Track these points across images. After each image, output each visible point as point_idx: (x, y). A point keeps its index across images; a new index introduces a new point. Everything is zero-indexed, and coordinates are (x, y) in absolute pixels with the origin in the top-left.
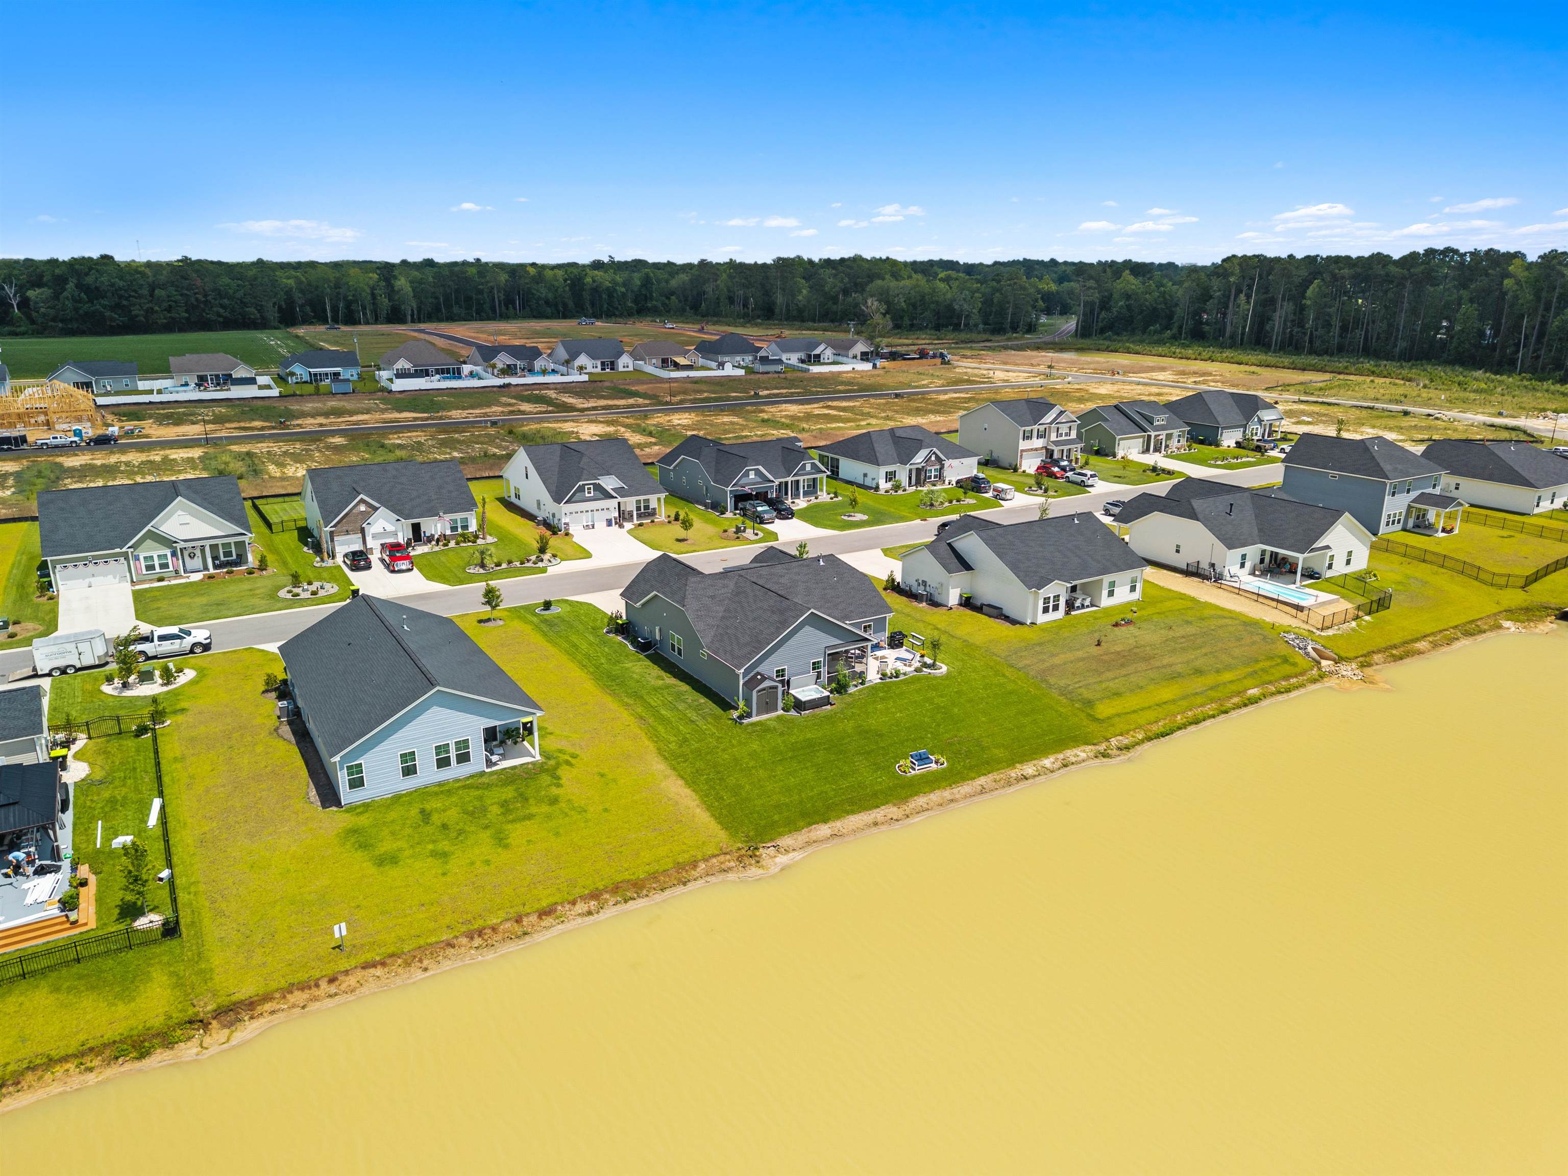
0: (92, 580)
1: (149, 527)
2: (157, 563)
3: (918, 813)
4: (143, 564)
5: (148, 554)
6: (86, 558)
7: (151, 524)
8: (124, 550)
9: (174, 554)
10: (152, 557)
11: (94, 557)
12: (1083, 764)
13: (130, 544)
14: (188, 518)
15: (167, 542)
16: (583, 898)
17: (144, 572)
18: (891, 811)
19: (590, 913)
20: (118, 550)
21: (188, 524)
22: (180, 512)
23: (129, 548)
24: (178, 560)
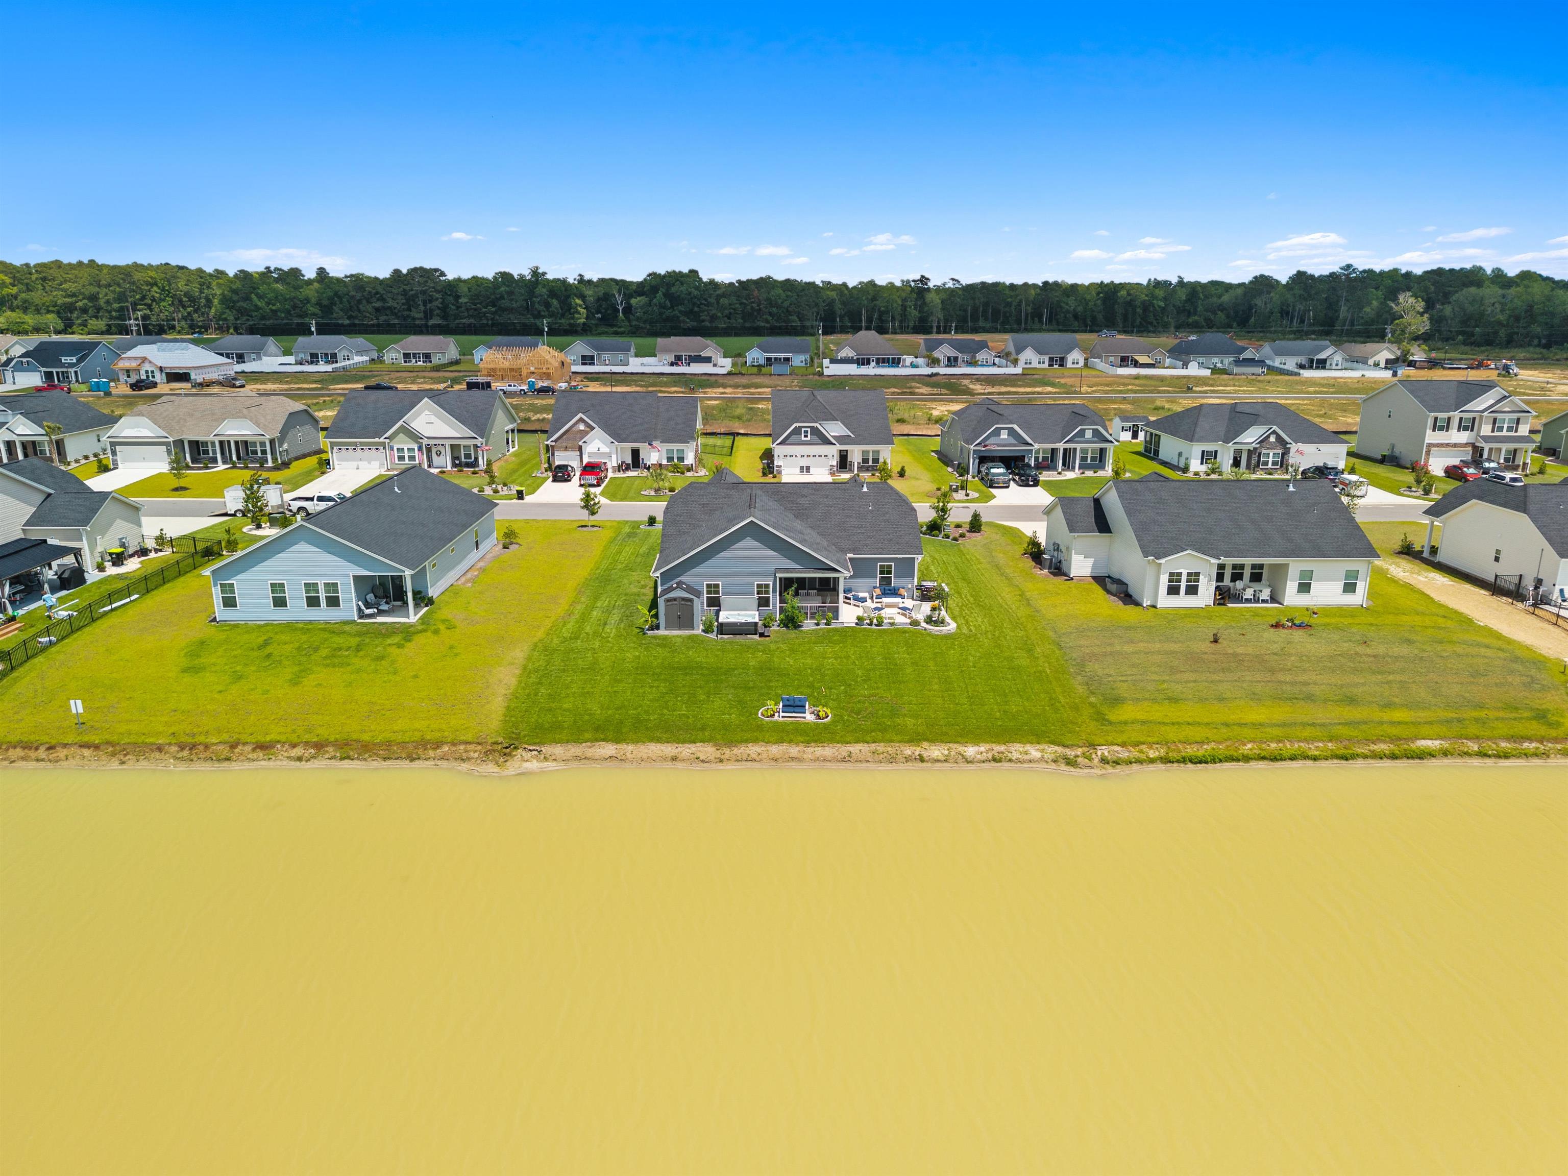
0: (360, 463)
1: (400, 423)
2: (406, 454)
3: (738, 761)
4: (396, 455)
5: (400, 446)
6: (355, 444)
7: (403, 420)
8: (382, 440)
9: (420, 449)
10: (403, 449)
11: (362, 444)
12: (1025, 765)
13: (387, 435)
14: (433, 418)
15: (414, 436)
16: (307, 744)
17: (397, 462)
18: (707, 751)
19: (299, 759)
20: (377, 440)
21: (432, 423)
22: (427, 412)
23: (385, 438)
24: (423, 454)
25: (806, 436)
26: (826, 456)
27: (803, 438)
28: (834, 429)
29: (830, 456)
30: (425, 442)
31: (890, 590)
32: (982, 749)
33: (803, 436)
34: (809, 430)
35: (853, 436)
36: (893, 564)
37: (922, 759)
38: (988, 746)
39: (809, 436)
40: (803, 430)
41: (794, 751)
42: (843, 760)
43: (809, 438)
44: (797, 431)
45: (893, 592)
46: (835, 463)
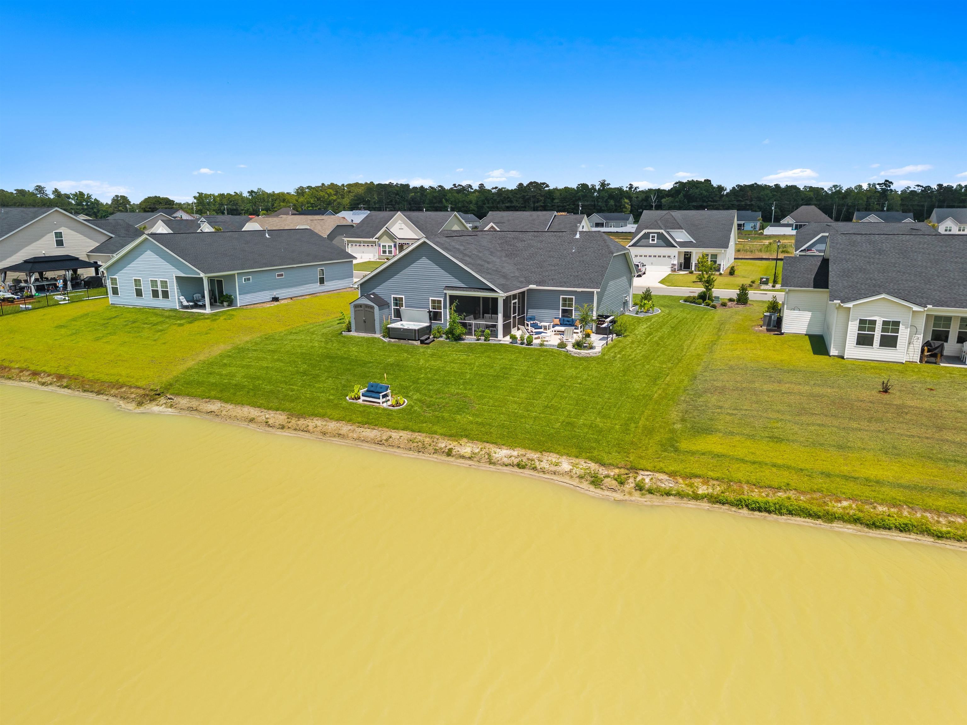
0: (363, 254)
1: (384, 229)
2: (387, 250)
5: (384, 244)
7: (386, 226)
8: (374, 239)
9: (395, 246)
11: (364, 242)
13: (376, 236)
14: (403, 226)
15: (392, 237)
16: (57, 375)
19: (43, 384)
20: (371, 239)
21: (403, 229)
22: (400, 222)
23: (376, 238)
24: (396, 250)
25: (653, 240)
26: (669, 257)
27: (651, 242)
28: (681, 236)
29: (672, 257)
30: (398, 241)
31: (568, 321)
32: (515, 453)
33: (651, 240)
34: (656, 235)
35: (694, 242)
36: (574, 297)
37: (449, 453)
38: (522, 452)
39: (656, 240)
40: (651, 235)
41: (345, 428)
42: (380, 443)
43: (655, 242)
44: (646, 236)
45: (570, 323)
46: (676, 262)
